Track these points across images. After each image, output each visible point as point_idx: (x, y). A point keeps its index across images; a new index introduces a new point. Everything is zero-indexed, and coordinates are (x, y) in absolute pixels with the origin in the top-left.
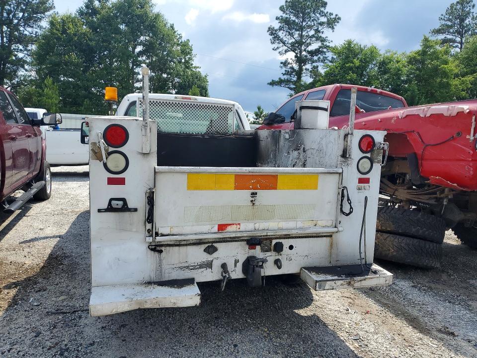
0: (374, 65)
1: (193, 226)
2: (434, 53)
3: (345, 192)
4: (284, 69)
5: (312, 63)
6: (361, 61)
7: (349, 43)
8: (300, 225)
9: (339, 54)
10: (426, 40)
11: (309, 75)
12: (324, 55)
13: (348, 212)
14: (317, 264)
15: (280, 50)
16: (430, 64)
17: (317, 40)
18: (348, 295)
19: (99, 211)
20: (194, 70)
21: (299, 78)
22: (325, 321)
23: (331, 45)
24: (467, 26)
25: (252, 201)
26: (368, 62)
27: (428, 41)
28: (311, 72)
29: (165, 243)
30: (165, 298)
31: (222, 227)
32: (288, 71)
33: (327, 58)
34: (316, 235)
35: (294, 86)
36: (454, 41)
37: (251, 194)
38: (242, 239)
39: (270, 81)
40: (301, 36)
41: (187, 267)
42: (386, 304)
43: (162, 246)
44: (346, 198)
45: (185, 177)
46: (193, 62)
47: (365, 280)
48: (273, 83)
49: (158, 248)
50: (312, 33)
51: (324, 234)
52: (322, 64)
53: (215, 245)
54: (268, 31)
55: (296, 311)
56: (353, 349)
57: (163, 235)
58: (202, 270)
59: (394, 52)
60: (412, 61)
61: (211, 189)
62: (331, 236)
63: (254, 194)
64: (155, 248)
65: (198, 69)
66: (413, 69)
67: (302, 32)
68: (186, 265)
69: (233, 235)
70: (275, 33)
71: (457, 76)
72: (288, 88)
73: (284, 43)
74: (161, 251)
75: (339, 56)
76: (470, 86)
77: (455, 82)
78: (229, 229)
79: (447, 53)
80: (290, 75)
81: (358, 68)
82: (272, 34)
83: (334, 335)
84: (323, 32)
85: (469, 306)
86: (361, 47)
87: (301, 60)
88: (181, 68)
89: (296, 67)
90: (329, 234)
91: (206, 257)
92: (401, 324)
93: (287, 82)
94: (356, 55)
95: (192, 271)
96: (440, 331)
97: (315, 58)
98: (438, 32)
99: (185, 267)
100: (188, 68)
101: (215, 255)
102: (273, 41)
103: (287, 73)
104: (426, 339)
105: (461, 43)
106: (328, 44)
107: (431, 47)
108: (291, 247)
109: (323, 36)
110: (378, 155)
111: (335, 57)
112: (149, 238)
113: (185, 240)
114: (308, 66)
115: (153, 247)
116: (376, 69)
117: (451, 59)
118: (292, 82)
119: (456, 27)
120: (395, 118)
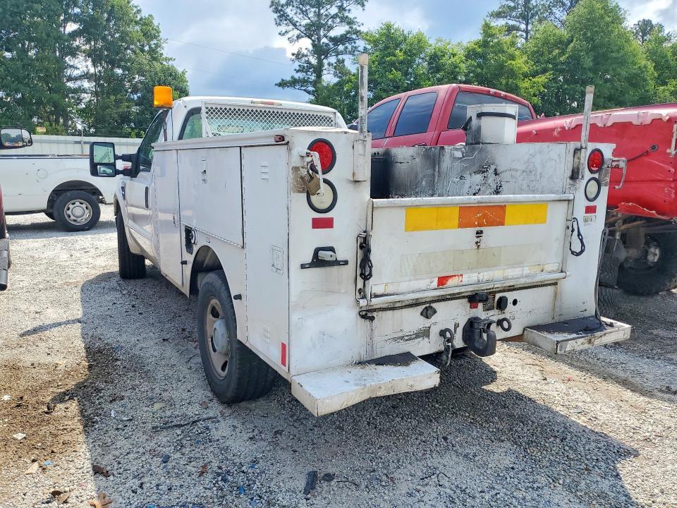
0: (423, 59)
1: (410, 281)
2: (498, 44)
3: (575, 224)
4: (297, 63)
5: (337, 56)
6: (405, 53)
7: (389, 27)
8: (526, 271)
9: (375, 43)
10: (487, 27)
11: (332, 72)
12: (353, 44)
13: (578, 250)
14: (540, 322)
15: (290, 35)
16: (492, 59)
17: (341, 22)
18: (530, 361)
19: (303, 266)
20: (165, 63)
21: (319, 76)
22: (527, 395)
23: (363, 29)
24: (534, 7)
25: (477, 243)
26: (415, 55)
27: (490, 28)
28: (335, 68)
29: (377, 307)
30: (402, 380)
31: (442, 281)
32: (304, 67)
33: (356, 47)
34: (540, 284)
35: (314, 89)
36: (518, 29)
37: (477, 233)
38: (463, 295)
39: (279, 81)
40: (319, 15)
41: (402, 338)
42: (582, 368)
43: (375, 310)
44: (576, 233)
45: (403, 212)
46: (162, 51)
47: (605, 335)
48: (283, 84)
49: (369, 315)
50: (334, 10)
51: (550, 282)
52: (351, 57)
53: (434, 305)
54: (271, 6)
55: (484, 387)
56: (584, 424)
57: (376, 296)
58: (419, 340)
59: (447, 41)
60: (471, 54)
61: (430, 228)
62: (556, 284)
63: (479, 233)
64: (366, 314)
65: (171, 63)
66: (473, 66)
67: (319, 10)
68: (401, 334)
69: (457, 290)
70: (281, 10)
71: (525, 76)
72: (305, 90)
73: (295, 25)
74: (372, 319)
75: (376, 46)
76: (542, 89)
77: (526, 84)
78: (450, 282)
79: (513, 44)
80: (306, 72)
81: (401, 62)
82: (276, 11)
83: (548, 410)
84: (349, 10)
85: (670, 360)
86: (405, 33)
87: (320, 51)
88: (144, 59)
89: (314, 61)
90: (553, 282)
91: (422, 323)
92: (616, 390)
93: (304, 82)
94: (397, 45)
95: (408, 342)
96: (661, 391)
97: (341, 48)
98: (498, 15)
99: (399, 338)
100: (155, 59)
101: (434, 319)
102: (278, 21)
103: (301, 69)
104: (655, 402)
105: (527, 32)
106: (358, 29)
107: (492, 36)
108: (515, 302)
109: (351, 16)
110: (606, 176)
111: (369, 47)
112: (363, 300)
113: (399, 302)
114: (333, 60)
115: (364, 313)
116: (425, 64)
117: (517, 53)
118: (311, 82)
119: (519, 10)
120: (559, 130)
